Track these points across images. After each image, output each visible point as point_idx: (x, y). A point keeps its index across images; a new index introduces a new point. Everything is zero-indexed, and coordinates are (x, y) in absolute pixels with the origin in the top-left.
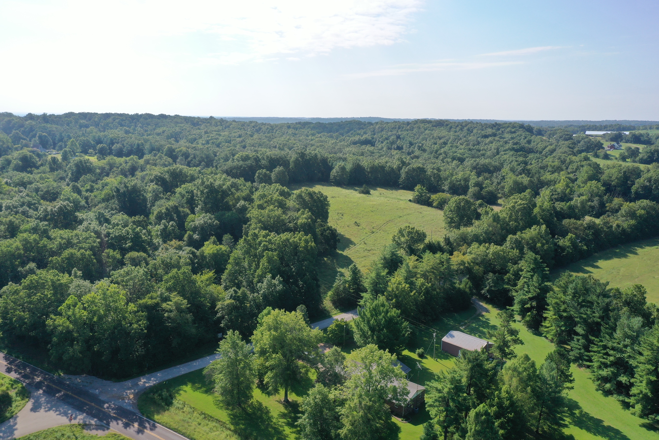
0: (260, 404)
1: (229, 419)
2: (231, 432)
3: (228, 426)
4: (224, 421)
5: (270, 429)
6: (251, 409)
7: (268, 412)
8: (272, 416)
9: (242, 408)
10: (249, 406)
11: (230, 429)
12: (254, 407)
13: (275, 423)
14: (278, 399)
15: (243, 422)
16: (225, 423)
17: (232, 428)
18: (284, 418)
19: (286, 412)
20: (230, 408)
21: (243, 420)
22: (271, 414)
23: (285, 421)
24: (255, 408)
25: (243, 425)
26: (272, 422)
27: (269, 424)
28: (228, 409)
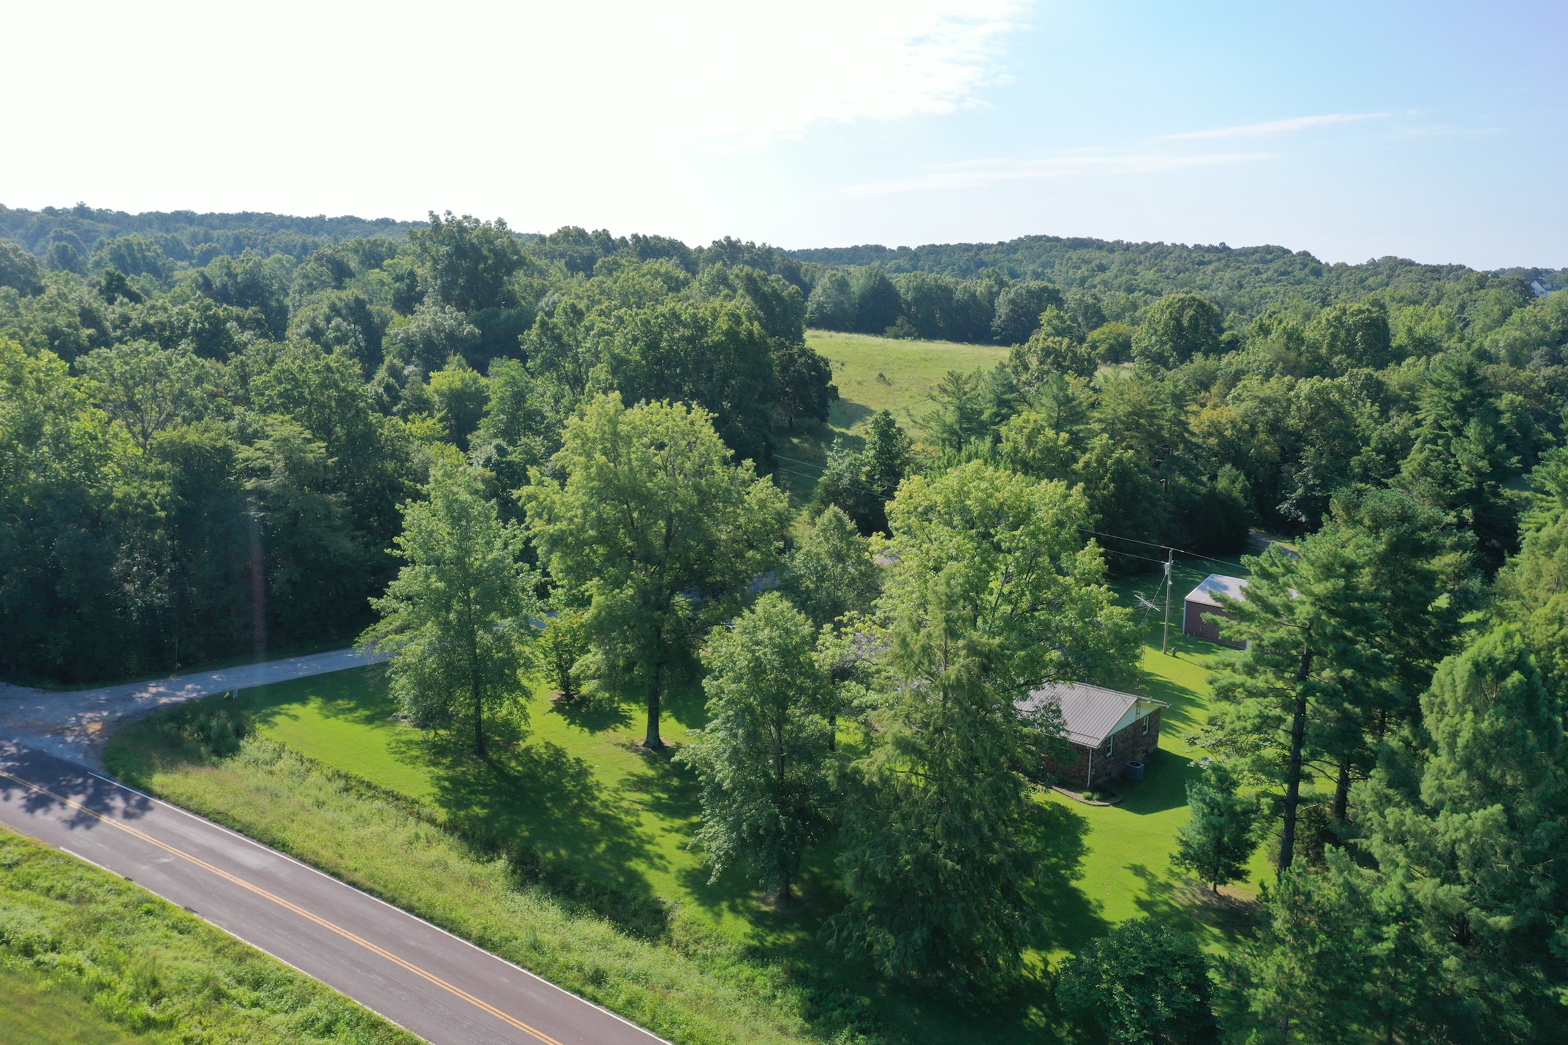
0: (559, 753)
1: (436, 790)
2: (433, 830)
3: (425, 811)
4: (414, 796)
5: (584, 820)
6: (520, 763)
7: (583, 773)
8: (598, 784)
9: (490, 762)
10: (517, 757)
11: (432, 821)
12: (532, 760)
13: (605, 804)
14: (624, 741)
15: (486, 799)
16: (414, 802)
17: (442, 815)
18: (640, 790)
19: (651, 773)
20: (447, 761)
21: (485, 793)
22: (591, 780)
23: (646, 797)
24: (537, 763)
25: (484, 806)
26: (595, 798)
27: (582, 806)
28: (435, 764)
